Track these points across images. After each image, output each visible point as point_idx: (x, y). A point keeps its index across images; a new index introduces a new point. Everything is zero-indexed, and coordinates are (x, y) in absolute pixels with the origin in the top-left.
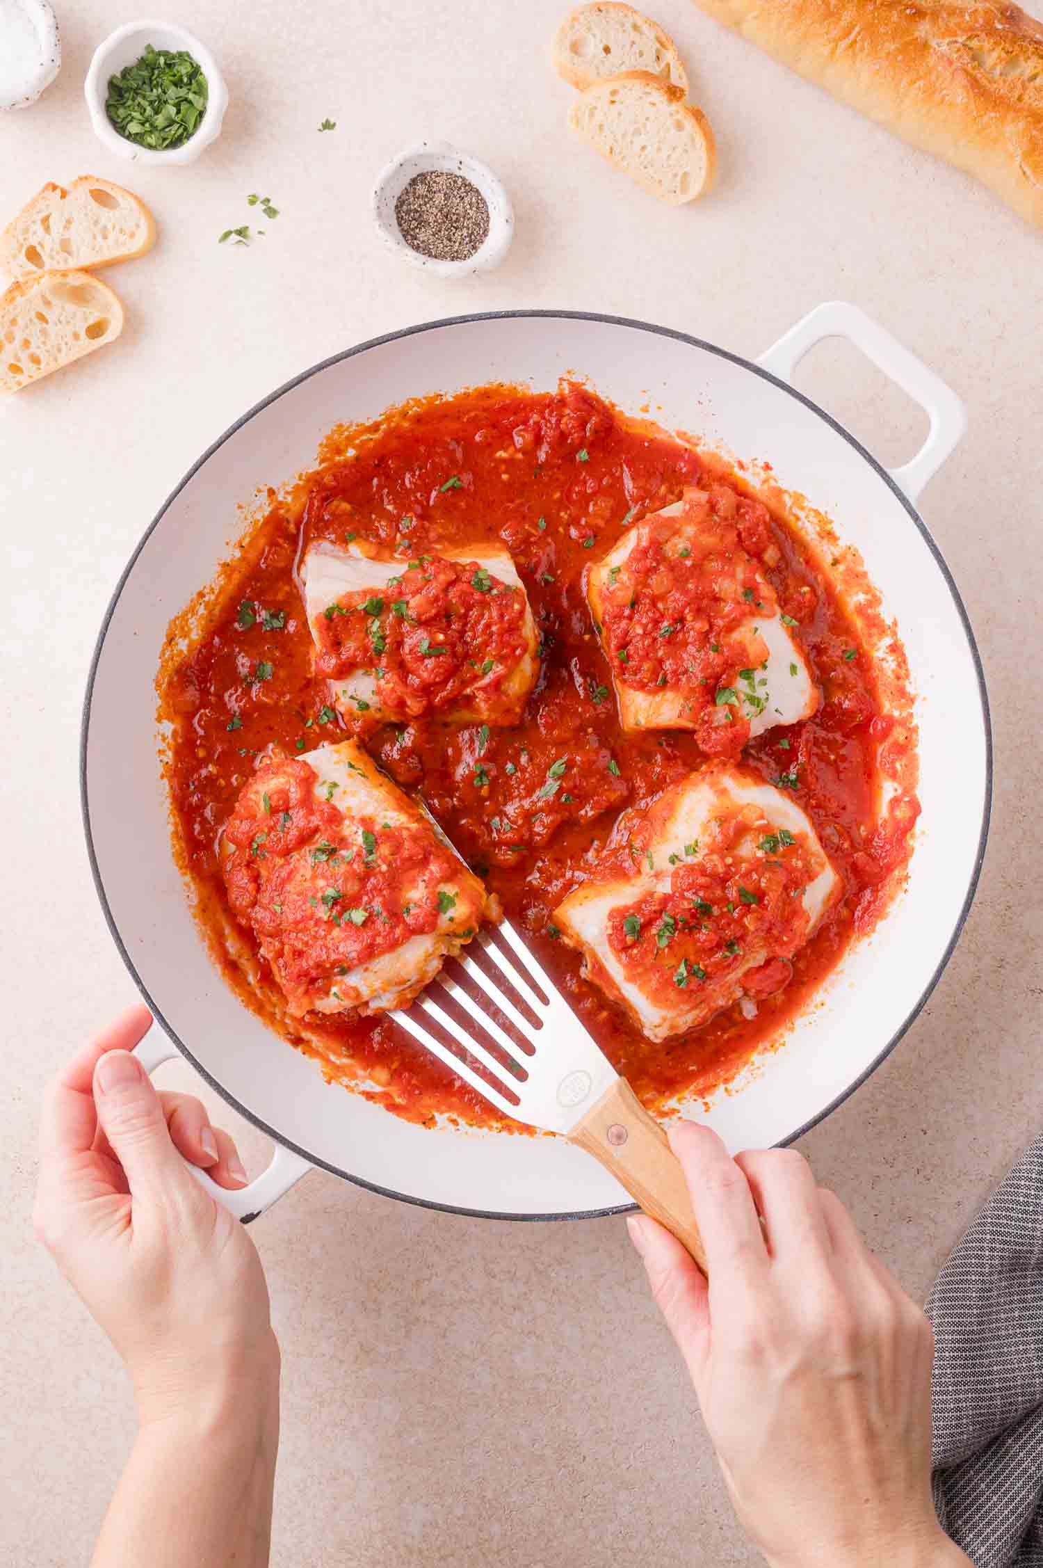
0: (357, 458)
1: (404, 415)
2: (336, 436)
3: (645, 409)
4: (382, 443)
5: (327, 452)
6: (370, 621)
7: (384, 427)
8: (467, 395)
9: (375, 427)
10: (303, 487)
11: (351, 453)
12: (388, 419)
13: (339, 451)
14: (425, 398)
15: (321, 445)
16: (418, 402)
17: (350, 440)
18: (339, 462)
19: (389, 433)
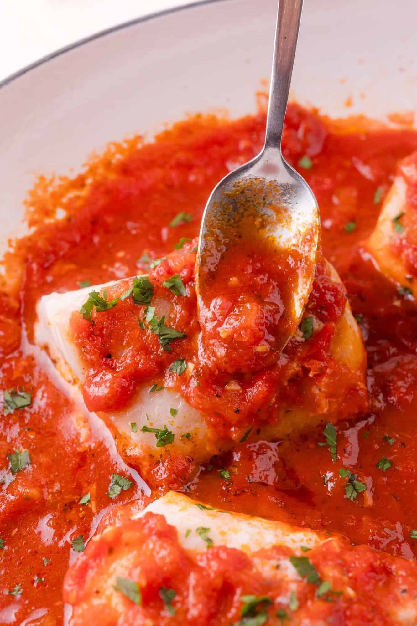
0: (69, 220)
1: (108, 165)
2: (40, 193)
3: (349, 104)
4: (89, 202)
5: (34, 213)
6: (142, 312)
7: (89, 181)
8: (167, 134)
9: (80, 182)
10: (15, 255)
11: (61, 214)
12: (93, 170)
13: (48, 213)
14: (126, 141)
15: (25, 202)
16: (119, 147)
17: (56, 197)
18: (50, 224)
19: (96, 187)
